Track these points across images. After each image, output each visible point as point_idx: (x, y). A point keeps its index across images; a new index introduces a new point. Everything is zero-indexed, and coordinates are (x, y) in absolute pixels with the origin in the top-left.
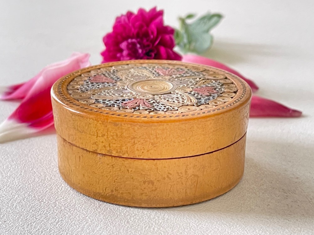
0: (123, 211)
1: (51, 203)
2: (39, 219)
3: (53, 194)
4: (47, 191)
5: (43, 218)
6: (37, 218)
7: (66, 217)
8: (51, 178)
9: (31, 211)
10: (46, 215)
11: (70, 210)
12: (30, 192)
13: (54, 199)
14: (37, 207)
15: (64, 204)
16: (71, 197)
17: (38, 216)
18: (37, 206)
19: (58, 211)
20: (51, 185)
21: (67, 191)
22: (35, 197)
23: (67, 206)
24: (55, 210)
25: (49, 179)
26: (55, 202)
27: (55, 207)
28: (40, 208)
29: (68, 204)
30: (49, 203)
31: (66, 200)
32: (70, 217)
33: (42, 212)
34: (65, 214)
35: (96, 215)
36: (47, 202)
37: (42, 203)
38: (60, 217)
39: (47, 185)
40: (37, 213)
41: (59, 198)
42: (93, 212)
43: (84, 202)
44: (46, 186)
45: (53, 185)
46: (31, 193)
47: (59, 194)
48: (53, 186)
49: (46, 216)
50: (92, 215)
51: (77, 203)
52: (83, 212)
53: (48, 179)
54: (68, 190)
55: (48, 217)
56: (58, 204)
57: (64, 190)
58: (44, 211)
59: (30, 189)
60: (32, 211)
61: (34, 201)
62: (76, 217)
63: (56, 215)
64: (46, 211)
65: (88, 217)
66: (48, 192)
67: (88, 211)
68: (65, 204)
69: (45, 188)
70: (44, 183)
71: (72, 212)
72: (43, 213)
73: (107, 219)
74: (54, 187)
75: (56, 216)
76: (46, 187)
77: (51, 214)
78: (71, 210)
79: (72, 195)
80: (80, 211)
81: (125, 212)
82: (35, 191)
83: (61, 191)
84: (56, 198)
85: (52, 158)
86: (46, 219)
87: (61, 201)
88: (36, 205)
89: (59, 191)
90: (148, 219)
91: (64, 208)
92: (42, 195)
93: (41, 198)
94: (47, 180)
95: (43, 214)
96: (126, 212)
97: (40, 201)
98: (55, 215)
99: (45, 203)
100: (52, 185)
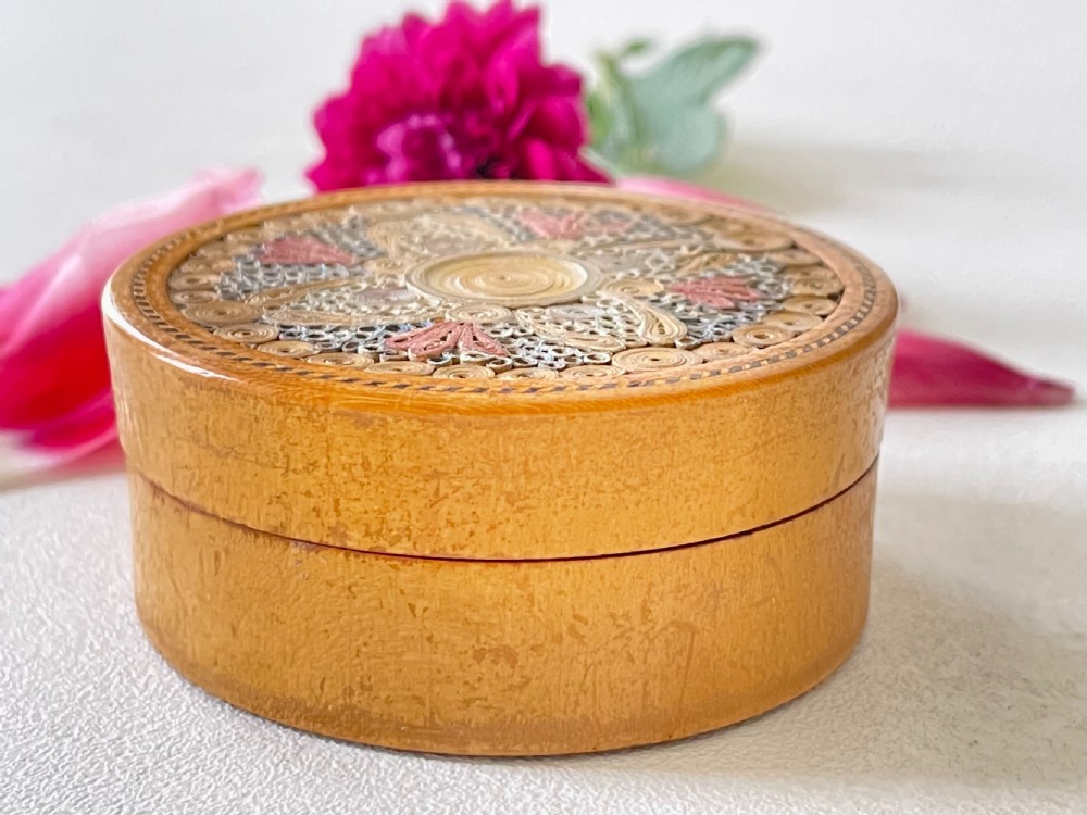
0: (392, 774)
1: (104, 740)
2: (52, 808)
3: (111, 705)
4: (89, 693)
5: (67, 801)
6: (42, 801)
7: (160, 799)
8: (106, 643)
9: (20, 774)
10: (79, 789)
11: (177, 768)
12: (18, 700)
13: (115, 725)
14: (43, 759)
15: (153, 746)
16: (184, 718)
17: (47, 795)
18: (45, 753)
19: (128, 775)
20: (103, 670)
21: (170, 695)
22: (37, 717)
23: (166, 754)
24: (118, 772)
25: (97, 646)
26: (119, 738)
27: (120, 760)
28: (55, 762)
29: (168, 744)
30: (94, 742)
31: (164, 728)
32: (178, 797)
33: (66, 778)
34: (160, 784)
35: (285, 787)
36: (85, 739)
37: (67, 741)
38: (138, 799)
39: (87, 668)
40: (46, 781)
41: (136, 723)
42: (269, 779)
43: (233, 737)
44: (83, 673)
45: (113, 670)
46: (21, 704)
47: (137, 705)
48: (111, 676)
49: (81, 795)
50: (268, 791)
51: (206, 741)
52: (231, 777)
53: (92, 645)
54: (173, 689)
55: (91, 797)
56: (128, 744)
57: (156, 690)
58: (75, 773)
59: (18, 685)
60: (26, 773)
61: (35, 733)
62: (204, 798)
63: (123, 791)
64: (80, 774)
65: (249, 799)
66: (91, 698)
67: (250, 773)
68: (158, 747)
69: (78, 681)
70: (76, 664)
71: (185, 778)
72: (68, 782)
73: (328, 803)
74: (118, 679)
75: (119, 796)
76: (86, 677)
77: (100, 786)
78: (181, 771)
79: (188, 710)
80: (217, 772)
81: (398, 777)
82: (41, 696)
83: (146, 694)
84: (124, 720)
85: (113, 566)
86: (81, 807)
87: (144, 732)
88: (41, 751)
89: (137, 694)
90: (495, 805)
91: (156, 763)
92: (67, 711)
93: (64, 720)
94: (88, 650)
95: (70, 786)
96: (404, 775)
97: (59, 733)
98: (117, 790)
99: (78, 744)
100: (109, 669)
